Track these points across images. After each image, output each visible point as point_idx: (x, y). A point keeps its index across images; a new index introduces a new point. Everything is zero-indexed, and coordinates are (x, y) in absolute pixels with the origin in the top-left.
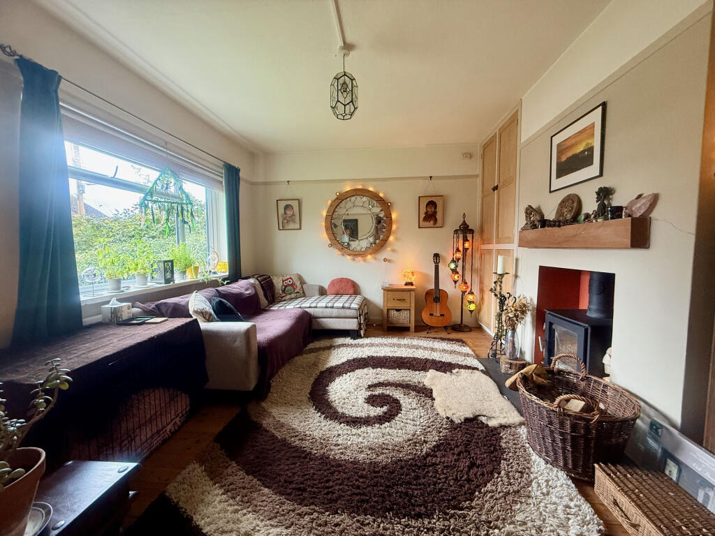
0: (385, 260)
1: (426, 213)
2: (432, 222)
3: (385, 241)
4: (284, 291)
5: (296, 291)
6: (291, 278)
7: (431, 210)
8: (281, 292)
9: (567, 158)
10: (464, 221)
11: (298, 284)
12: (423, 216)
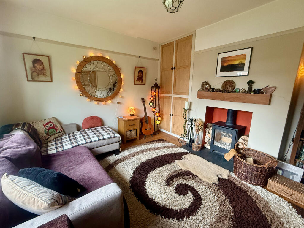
0: (119, 103)
1: (138, 77)
2: (140, 82)
3: (118, 92)
4: (47, 134)
5: (58, 131)
6: (50, 122)
7: (140, 75)
8: (45, 135)
9: (228, 65)
10: (156, 82)
11: (58, 125)
12: (136, 78)
